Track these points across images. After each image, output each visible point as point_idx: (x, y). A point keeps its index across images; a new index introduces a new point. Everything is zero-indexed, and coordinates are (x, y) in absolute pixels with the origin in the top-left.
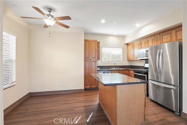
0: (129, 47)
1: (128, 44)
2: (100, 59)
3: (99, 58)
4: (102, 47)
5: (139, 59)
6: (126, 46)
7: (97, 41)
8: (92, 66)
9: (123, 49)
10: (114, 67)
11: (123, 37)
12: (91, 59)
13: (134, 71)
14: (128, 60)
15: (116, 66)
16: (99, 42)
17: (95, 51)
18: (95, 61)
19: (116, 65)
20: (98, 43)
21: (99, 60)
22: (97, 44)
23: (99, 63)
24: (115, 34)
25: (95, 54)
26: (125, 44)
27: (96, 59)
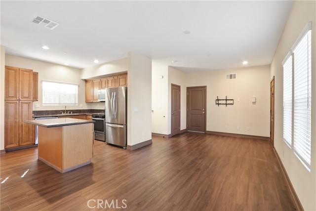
0: (87, 84)
1: (86, 81)
2: (39, 99)
3: (36, 98)
4: (42, 81)
5: (99, 100)
6: (84, 82)
7: (34, 71)
8: (22, 111)
9: (79, 86)
10: (64, 111)
11: (80, 70)
12: (19, 100)
13: (92, 115)
14: (86, 102)
15: (67, 111)
16: (37, 73)
17: (29, 87)
18: (29, 104)
19: (67, 109)
20: (36, 75)
21: (37, 101)
22: (32, 76)
23: (37, 106)
24: (67, 64)
25: (29, 92)
26: (82, 80)
27: (32, 99)
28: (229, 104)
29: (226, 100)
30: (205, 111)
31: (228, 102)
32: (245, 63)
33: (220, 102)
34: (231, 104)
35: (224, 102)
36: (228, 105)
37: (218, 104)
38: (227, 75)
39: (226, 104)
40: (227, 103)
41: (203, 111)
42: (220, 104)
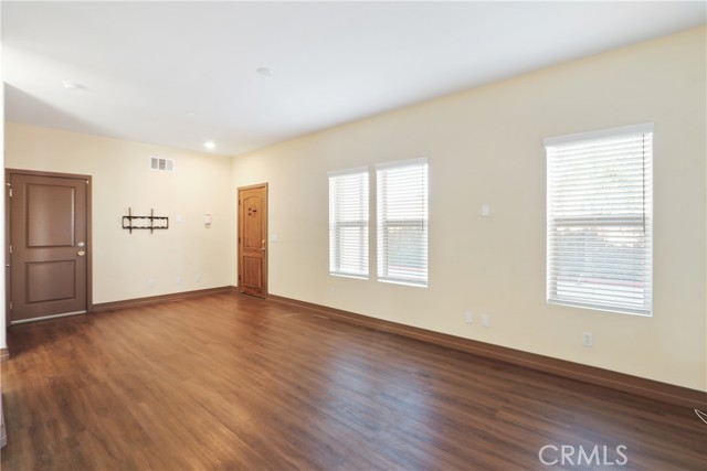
28: (157, 228)
29: (151, 218)
30: (88, 248)
31: (157, 223)
32: (210, 146)
33: (135, 223)
34: (163, 228)
35: (146, 223)
36: (155, 231)
37: (130, 228)
38: (154, 161)
39: (151, 228)
40: (155, 225)
41: (81, 249)
42: (135, 228)
